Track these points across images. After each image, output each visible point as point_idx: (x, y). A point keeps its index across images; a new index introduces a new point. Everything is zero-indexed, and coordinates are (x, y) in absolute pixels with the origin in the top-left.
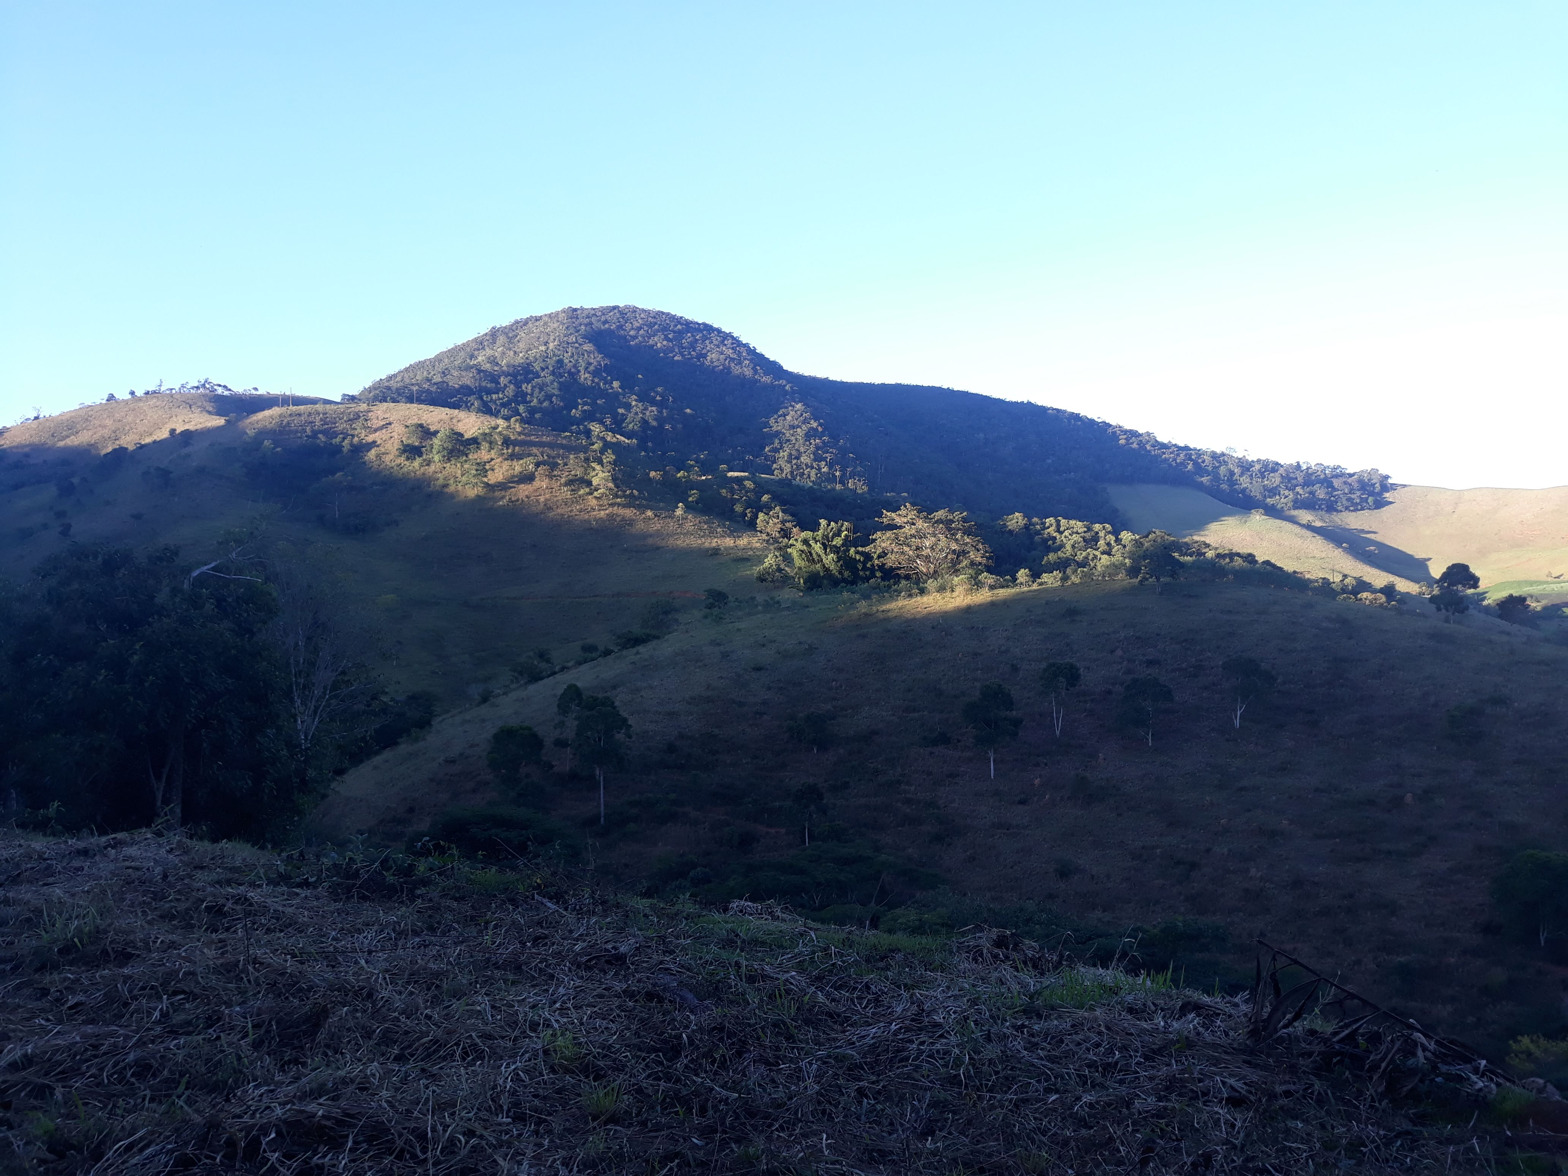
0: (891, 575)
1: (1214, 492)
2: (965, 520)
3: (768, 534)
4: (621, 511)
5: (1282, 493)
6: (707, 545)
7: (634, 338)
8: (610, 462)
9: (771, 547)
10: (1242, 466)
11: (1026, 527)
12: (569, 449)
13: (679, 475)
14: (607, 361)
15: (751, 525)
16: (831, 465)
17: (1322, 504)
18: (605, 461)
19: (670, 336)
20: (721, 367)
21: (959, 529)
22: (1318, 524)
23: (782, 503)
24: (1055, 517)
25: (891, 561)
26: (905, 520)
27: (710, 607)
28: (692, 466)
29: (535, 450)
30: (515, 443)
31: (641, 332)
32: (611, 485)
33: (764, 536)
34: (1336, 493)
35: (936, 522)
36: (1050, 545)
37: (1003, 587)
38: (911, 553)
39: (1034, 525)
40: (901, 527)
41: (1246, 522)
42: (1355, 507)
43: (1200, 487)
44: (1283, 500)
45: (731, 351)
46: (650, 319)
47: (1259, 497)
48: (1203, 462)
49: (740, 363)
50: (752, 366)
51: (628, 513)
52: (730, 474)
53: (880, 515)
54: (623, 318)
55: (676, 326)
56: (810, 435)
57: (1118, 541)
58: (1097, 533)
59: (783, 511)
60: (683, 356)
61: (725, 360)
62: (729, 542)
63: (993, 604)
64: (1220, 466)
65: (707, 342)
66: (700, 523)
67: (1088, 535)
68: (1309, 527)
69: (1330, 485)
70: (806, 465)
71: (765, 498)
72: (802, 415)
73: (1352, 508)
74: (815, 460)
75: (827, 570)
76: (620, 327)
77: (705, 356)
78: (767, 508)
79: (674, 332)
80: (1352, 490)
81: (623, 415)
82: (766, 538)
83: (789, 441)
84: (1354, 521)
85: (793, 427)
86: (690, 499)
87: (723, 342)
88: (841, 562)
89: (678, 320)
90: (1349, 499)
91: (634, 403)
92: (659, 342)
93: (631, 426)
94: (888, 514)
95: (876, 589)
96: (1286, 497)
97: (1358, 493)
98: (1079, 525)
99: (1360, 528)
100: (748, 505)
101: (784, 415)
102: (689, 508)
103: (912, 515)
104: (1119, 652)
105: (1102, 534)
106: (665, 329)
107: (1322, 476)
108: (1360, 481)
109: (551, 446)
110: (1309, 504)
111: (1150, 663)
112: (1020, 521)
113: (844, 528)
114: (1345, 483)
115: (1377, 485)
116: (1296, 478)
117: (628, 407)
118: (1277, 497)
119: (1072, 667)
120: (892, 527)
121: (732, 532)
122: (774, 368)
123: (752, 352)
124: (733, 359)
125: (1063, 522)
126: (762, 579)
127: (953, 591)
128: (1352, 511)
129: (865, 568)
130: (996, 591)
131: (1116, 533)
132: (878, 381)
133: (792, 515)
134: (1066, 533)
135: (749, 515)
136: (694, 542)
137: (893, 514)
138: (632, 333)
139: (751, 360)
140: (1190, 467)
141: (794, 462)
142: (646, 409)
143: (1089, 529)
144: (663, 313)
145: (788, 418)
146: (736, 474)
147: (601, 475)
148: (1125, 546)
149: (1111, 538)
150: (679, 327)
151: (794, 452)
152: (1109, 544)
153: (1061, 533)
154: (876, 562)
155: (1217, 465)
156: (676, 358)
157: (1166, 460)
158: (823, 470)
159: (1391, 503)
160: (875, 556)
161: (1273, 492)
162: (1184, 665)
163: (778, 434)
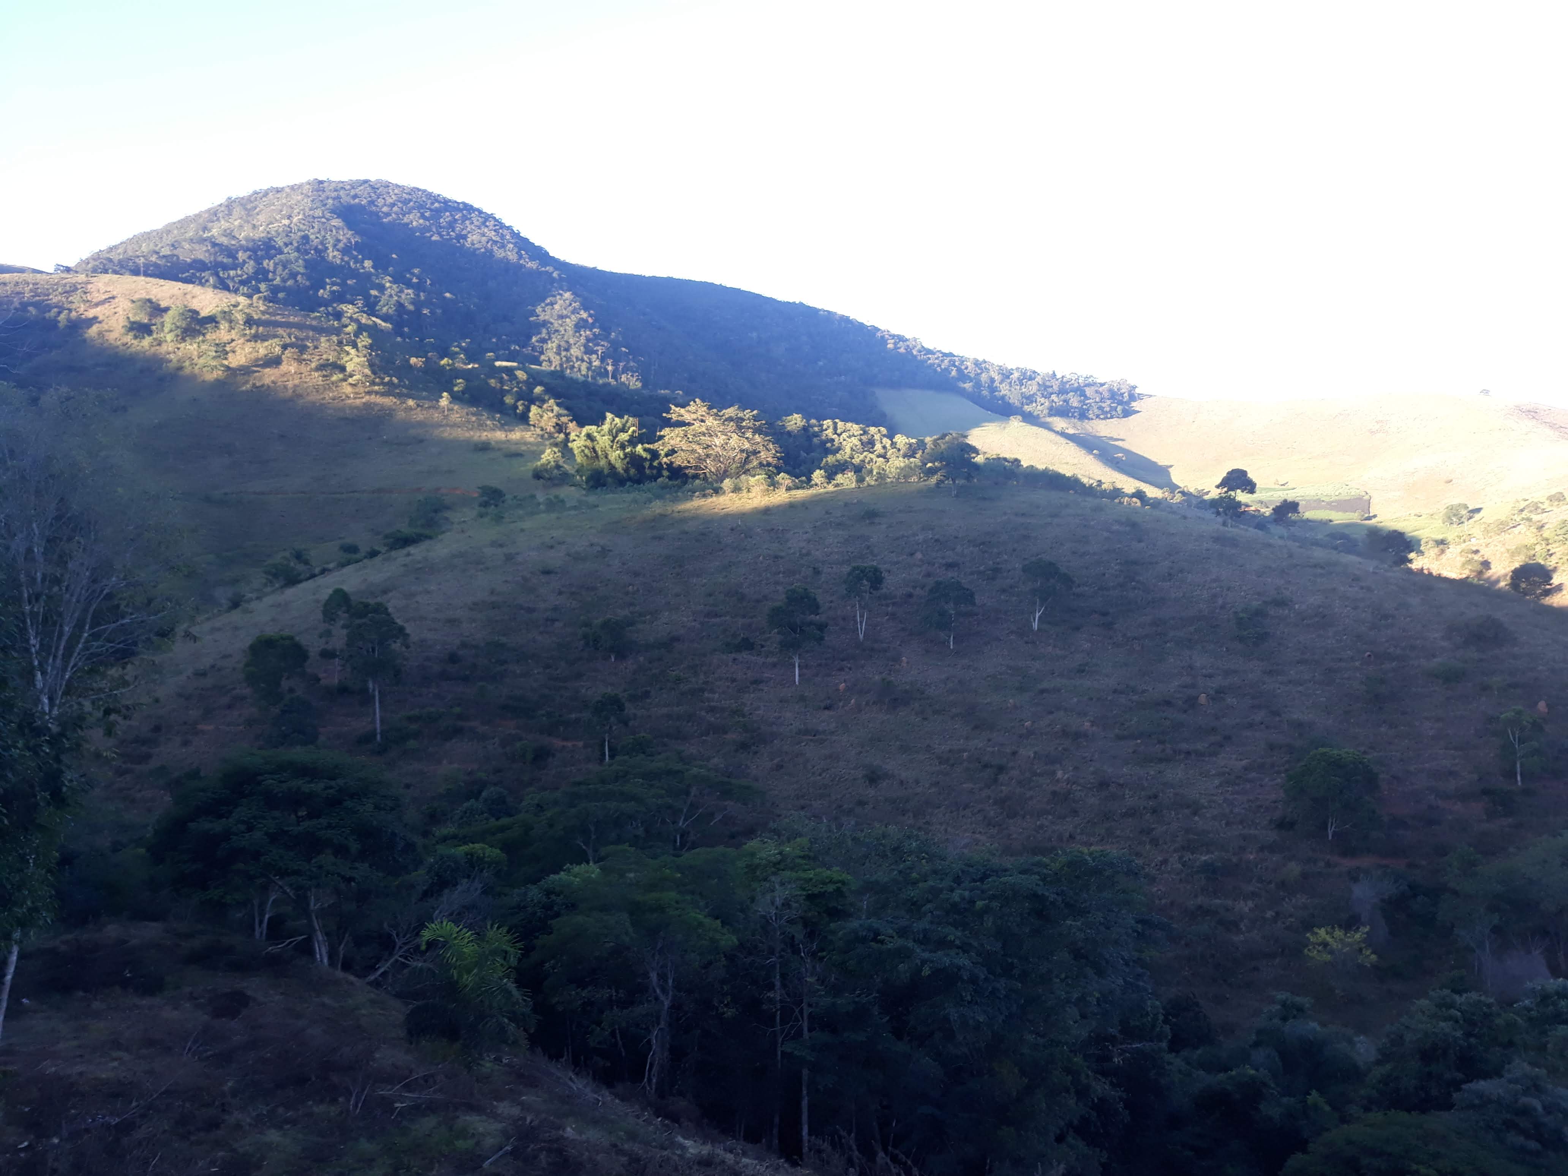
0: (678, 474)
1: (976, 398)
2: (756, 418)
3: (542, 430)
4: (379, 400)
5: (1038, 400)
6: (476, 438)
7: (387, 215)
8: (365, 347)
9: (547, 443)
10: (1003, 374)
11: (805, 429)
12: (320, 330)
13: (442, 362)
14: (358, 239)
15: (524, 419)
16: (603, 360)
17: (1075, 412)
18: (360, 345)
19: (427, 214)
20: (483, 250)
21: (749, 428)
22: (1071, 431)
23: (556, 395)
24: (833, 419)
25: (679, 460)
26: (694, 416)
27: (485, 504)
28: (457, 353)
29: (280, 331)
30: (259, 323)
31: (395, 209)
32: (367, 371)
33: (538, 431)
34: (1088, 401)
35: (726, 420)
36: (827, 448)
37: (798, 488)
38: (700, 451)
39: (813, 426)
40: (689, 424)
41: (1005, 428)
42: (1105, 415)
43: (962, 393)
44: (1039, 408)
45: (493, 233)
46: (404, 195)
47: (1017, 403)
48: (966, 368)
49: (503, 246)
50: (516, 250)
51: (388, 401)
52: (498, 364)
53: (668, 411)
54: (375, 192)
55: (432, 204)
56: (580, 326)
57: (893, 444)
58: (873, 436)
59: (558, 405)
60: (441, 236)
61: (488, 242)
62: (500, 435)
63: (792, 506)
64: (981, 373)
65: (467, 222)
66: (467, 414)
67: (865, 438)
68: (1063, 434)
69: (1083, 394)
70: (577, 358)
71: (538, 389)
72: (571, 304)
73: (1102, 417)
74: (586, 353)
75: (612, 467)
76: (372, 202)
77: (465, 237)
78: (540, 401)
79: (431, 210)
80: (1102, 399)
81: (376, 297)
82: (541, 433)
83: (557, 331)
84: (1103, 428)
85: (561, 317)
86: (456, 389)
87: (484, 223)
88: (628, 459)
89: (436, 198)
90: (1100, 408)
91: (388, 285)
92: (414, 220)
93: (385, 309)
94: (677, 409)
95: (664, 487)
96: (1042, 404)
97: (1109, 402)
98: (855, 428)
99: (1109, 435)
100: (520, 396)
101: (552, 304)
102: (455, 398)
103: (702, 411)
104: (919, 555)
105: (877, 437)
106: (421, 207)
107: (1076, 385)
108: (1111, 391)
109: (300, 326)
110: (1063, 412)
111: (950, 566)
112: (799, 422)
113: (628, 424)
114: (1097, 392)
115: (1126, 394)
116: (1052, 387)
117: (381, 288)
118: (1034, 404)
119: (876, 570)
120: (682, 424)
121: (502, 425)
122: (539, 254)
123: (516, 235)
124: (495, 242)
125: (840, 424)
126: (538, 475)
127: (749, 491)
128: (1102, 419)
129: (651, 467)
130: (793, 492)
131: (891, 436)
132: (648, 273)
133: (567, 409)
134: (844, 435)
135: (521, 408)
136: (462, 434)
137: (682, 411)
138: (385, 209)
139: (515, 244)
140: (954, 373)
141: (563, 353)
142: (401, 291)
143: (865, 432)
144: (419, 190)
145: (557, 307)
146: (505, 364)
147: (356, 360)
148: (899, 450)
149: (887, 442)
150: (436, 205)
151: (563, 344)
152: (884, 447)
153: (839, 435)
154: (665, 460)
155: (979, 371)
156: (434, 238)
157: (932, 365)
158: (594, 364)
159: (1139, 412)
160: (662, 453)
161: (1030, 399)
162: (982, 568)
163: (545, 324)
